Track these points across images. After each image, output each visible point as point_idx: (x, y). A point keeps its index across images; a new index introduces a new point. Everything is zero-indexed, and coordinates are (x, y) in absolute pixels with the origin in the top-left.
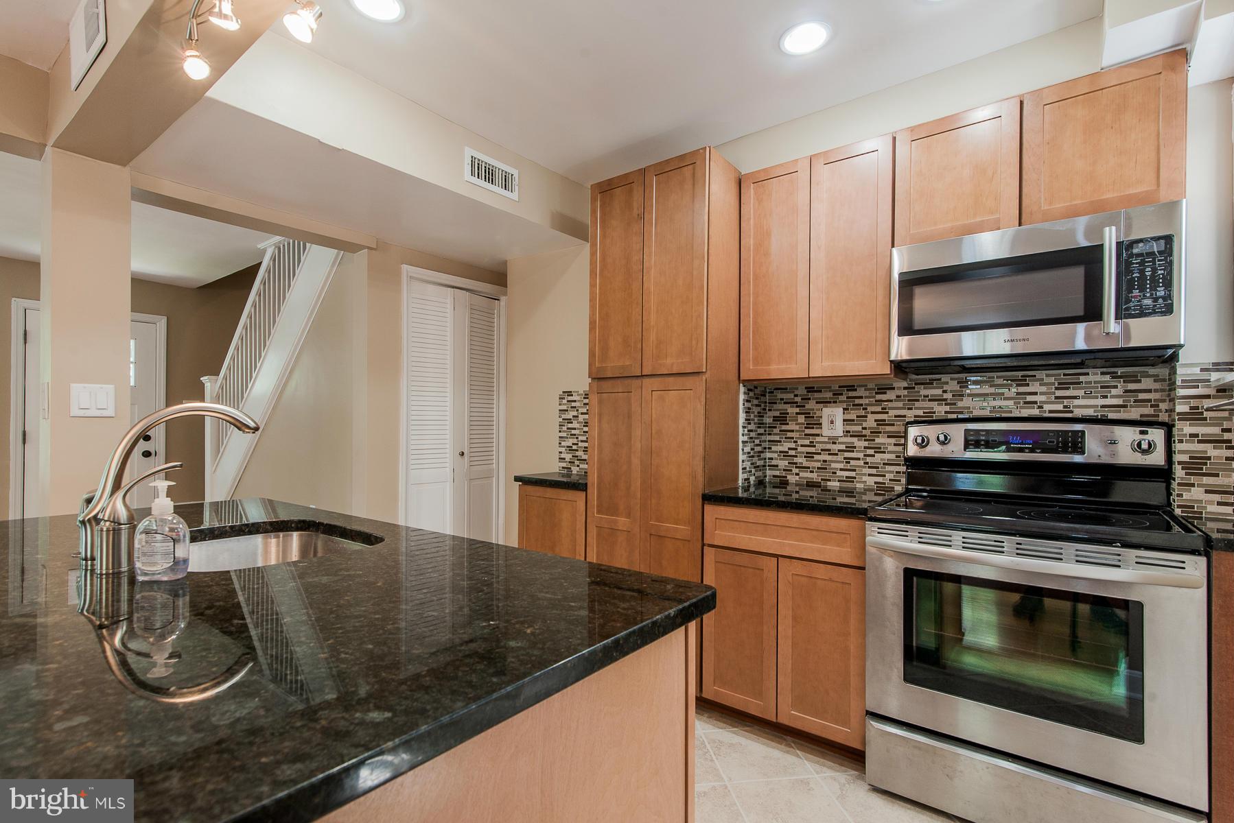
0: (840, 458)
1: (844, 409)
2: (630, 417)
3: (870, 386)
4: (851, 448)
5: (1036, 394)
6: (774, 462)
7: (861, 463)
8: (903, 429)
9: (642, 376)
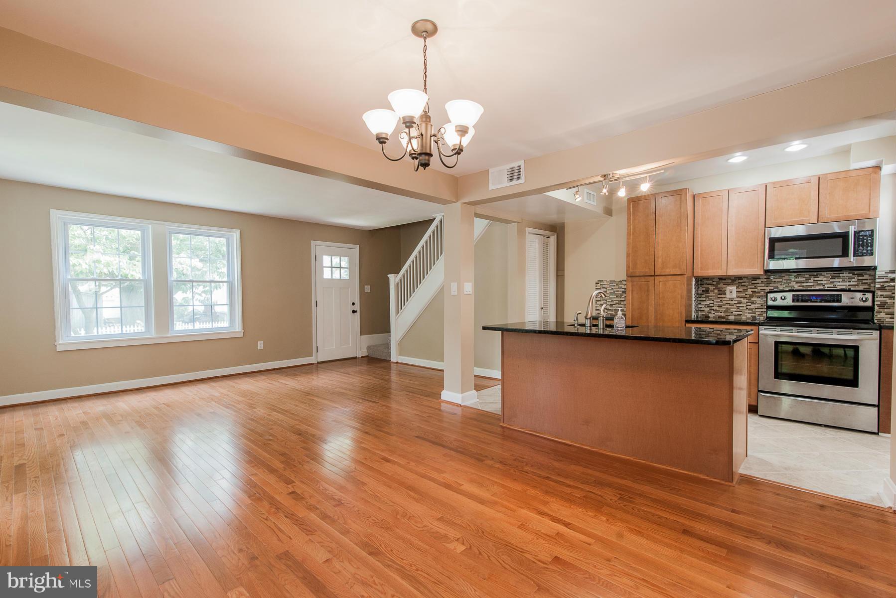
0: (735, 306)
1: (737, 287)
2: (648, 291)
3: (749, 278)
4: (740, 303)
5: (822, 281)
6: (702, 309)
7: (745, 308)
8: (765, 294)
9: (654, 276)
